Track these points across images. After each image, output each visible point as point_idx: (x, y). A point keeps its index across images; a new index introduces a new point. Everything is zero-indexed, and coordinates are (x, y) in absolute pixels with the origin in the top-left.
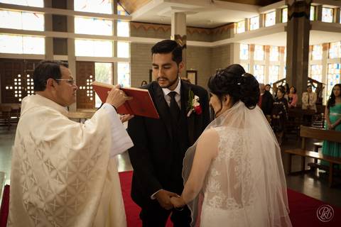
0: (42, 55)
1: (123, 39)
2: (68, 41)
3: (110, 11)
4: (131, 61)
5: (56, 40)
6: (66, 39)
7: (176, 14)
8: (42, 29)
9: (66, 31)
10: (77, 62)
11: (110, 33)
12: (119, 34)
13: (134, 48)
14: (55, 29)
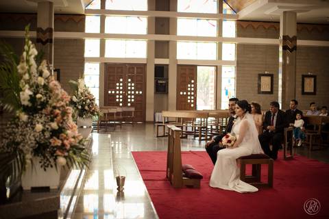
0: (144, 59)
1: (229, 40)
2: (170, 43)
3: (215, 10)
4: (238, 63)
5: (157, 43)
6: (168, 42)
7: (285, 12)
8: (145, 32)
9: (168, 34)
10: (178, 65)
11: (214, 33)
12: (225, 35)
13: (241, 49)
14: (157, 32)
